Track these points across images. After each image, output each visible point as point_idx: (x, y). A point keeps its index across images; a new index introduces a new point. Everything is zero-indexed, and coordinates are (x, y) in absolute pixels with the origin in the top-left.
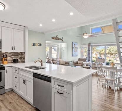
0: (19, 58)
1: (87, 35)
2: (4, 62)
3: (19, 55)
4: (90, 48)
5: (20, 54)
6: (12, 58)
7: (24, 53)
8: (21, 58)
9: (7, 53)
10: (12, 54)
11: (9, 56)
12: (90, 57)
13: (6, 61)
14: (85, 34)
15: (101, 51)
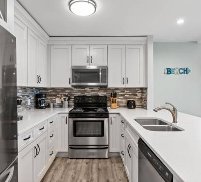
0: (139, 100)
2: (112, 104)
3: (138, 94)
5: (140, 91)
6: (126, 98)
7: (146, 89)
8: (141, 99)
9: (117, 89)
10: (126, 91)
11: (122, 95)
13: (115, 103)
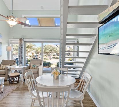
1: (15, 19)
4: (23, 44)
12: (22, 58)
14: (10, 17)
15: (37, 50)
